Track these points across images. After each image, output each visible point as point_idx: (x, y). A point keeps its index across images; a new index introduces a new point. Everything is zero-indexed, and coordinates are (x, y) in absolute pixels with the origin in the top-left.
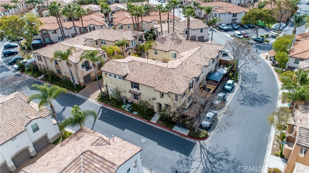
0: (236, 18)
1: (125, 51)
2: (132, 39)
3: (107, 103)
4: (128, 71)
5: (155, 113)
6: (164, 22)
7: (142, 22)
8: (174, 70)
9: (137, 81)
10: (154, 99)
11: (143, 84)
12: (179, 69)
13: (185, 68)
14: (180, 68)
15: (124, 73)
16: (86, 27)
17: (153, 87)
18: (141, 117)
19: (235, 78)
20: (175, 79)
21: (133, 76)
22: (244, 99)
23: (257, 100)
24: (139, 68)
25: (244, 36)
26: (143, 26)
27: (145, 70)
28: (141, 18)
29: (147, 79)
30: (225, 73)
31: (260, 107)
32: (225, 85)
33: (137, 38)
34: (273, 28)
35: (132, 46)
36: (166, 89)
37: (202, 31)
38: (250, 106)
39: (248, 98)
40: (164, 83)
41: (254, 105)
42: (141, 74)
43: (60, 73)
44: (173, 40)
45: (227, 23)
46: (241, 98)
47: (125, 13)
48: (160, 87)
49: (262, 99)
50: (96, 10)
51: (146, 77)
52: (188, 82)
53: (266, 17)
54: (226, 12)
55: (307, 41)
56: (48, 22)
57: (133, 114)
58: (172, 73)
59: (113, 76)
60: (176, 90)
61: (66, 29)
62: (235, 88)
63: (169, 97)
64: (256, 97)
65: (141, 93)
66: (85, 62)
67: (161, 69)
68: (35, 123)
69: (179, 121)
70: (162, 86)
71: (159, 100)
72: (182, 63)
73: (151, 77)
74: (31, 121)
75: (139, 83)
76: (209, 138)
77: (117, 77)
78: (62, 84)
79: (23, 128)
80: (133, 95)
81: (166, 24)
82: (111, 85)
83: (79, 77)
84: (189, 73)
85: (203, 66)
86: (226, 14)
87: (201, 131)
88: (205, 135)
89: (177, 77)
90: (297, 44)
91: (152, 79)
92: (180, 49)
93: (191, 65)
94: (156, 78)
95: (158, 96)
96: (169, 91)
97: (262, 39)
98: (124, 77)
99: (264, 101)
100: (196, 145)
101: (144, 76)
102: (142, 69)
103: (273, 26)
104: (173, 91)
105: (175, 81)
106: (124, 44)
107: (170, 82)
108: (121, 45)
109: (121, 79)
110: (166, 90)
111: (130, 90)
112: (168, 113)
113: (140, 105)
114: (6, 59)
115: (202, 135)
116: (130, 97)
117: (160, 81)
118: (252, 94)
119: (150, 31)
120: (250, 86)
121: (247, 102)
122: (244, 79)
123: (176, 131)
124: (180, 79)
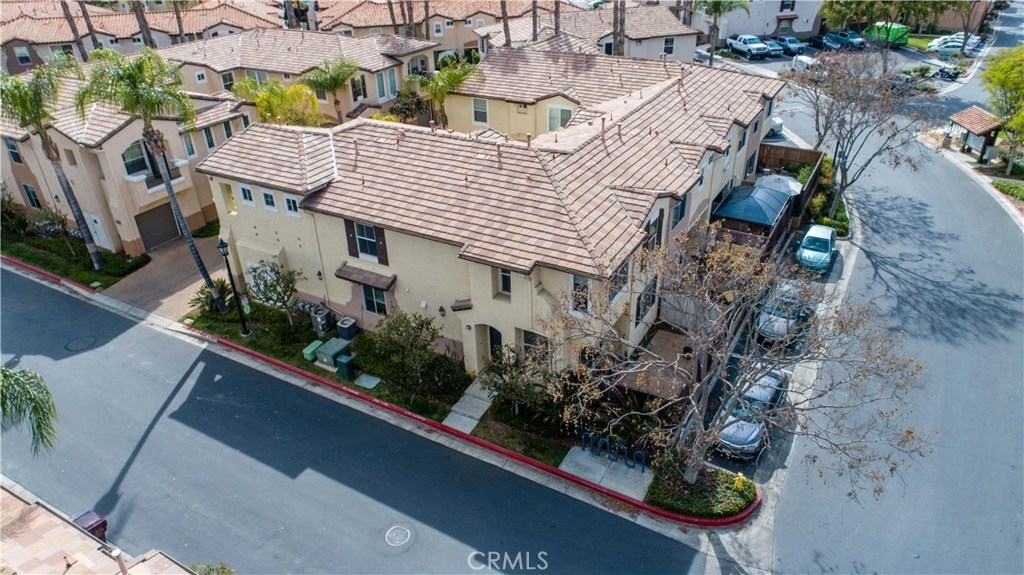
0: (793, 13)
1: (346, 115)
2: (381, 64)
3: (233, 335)
4: (335, 169)
5: (468, 380)
6: (518, 17)
7: (427, 18)
8: (562, 158)
9: (374, 213)
10: (463, 306)
11: (403, 227)
12: (588, 157)
13: (617, 153)
14: (595, 152)
15: (309, 181)
16: (199, 34)
17: (457, 239)
18: (398, 403)
19: (835, 218)
20: (572, 198)
21: (355, 195)
22: (899, 309)
23: (962, 313)
24: (388, 157)
26: (435, 35)
27: (416, 163)
29: (423, 203)
30: (793, 194)
31: (984, 343)
32: (795, 247)
33: (402, 63)
34: (933, 49)
35: (382, 94)
36: (523, 247)
37: (669, 45)
38: (938, 341)
39: (917, 301)
40: (511, 221)
41: (955, 334)
42: (397, 184)
43: (37, 201)
45: (761, 32)
46: (885, 305)
48: (494, 240)
49: (985, 308)
51: (420, 195)
52: (636, 215)
56: (40, 15)
57: (357, 388)
58: (555, 171)
59: (258, 194)
60: (580, 252)
61: (117, 41)
62: (842, 260)
63: (542, 291)
64: (952, 299)
65: (394, 279)
67: (500, 155)
69: (602, 424)
70: (502, 234)
71: (489, 310)
72: (604, 132)
73: (447, 194)
75: (385, 222)
76: (766, 518)
77: (281, 199)
78: (41, 251)
80: (361, 289)
81: (526, 23)
82: (252, 247)
83: (116, 217)
84: (638, 176)
85: (702, 149)
87: (716, 473)
88: (741, 494)
89: (579, 192)
91: (452, 202)
93: (644, 142)
94: (472, 199)
95: (480, 287)
96: (539, 258)
98: (312, 200)
99: (997, 317)
100: (697, 560)
101: (408, 193)
102: (405, 160)
103: (936, 43)
104: (562, 256)
105: (569, 208)
106: (344, 80)
107: (543, 213)
109: (296, 209)
110: (523, 254)
111: (345, 264)
112: (539, 379)
113: (391, 341)
115: (725, 502)
116: (348, 304)
117: (493, 210)
118: (930, 287)
119: (461, 54)
120: (908, 250)
121: (917, 321)
122: (876, 223)
123: (583, 475)
124: (597, 201)
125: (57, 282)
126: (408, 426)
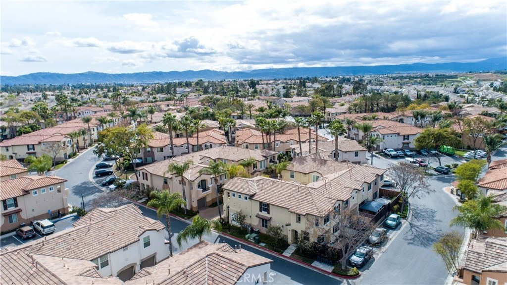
0: (409, 141)
1: (251, 174)
2: (262, 159)
3: (226, 232)
4: (257, 190)
5: (289, 245)
6: (304, 142)
7: (275, 140)
8: (314, 190)
9: (267, 200)
10: (288, 225)
11: (275, 204)
12: (321, 190)
13: (329, 189)
14: (323, 189)
15: (251, 192)
16: (201, 145)
17: (288, 207)
18: (271, 249)
19: (402, 213)
20: (316, 199)
21: (263, 196)
22: (414, 239)
23: (432, 241)
24: (270, 187)
25: (420, 165)
26: (276, 146)
27: (278, 189)
28: (273, 136)
29: (280, 199)
30: (386, 204)
32: (386, 219)
33: (268, 159)
34: (465, 156)
35: (261, 168)
37: (357, 154)
38: (421, 247)
39: (420, 237)
40: (301, 204)
41: (427, 245)
42: (272, 194)
44: (314, 160)
45: (396, 148)
46: (410, 237)
47: (253, 131)
48: (296, 208)
50: (213, 126)
51: (279, 197)
52: (332, 204)
53: (448, 138)
54: (393, 133)
55: (505, 169)
57: (260, 246)
58: (312, 193)
59: (237, 195)
60: (317, 211)
61: (176, 146)
62: (401, 225)
63: (308, 221)
64: (431, 237)
65: (271, 218)
66: (202, 181)
67: (299, 188)
68: (148, 235)
70: (299, 207)
71: (295, 226)
72: (326, 184)
73: (285, 197)
74: (145, 231)
75: (270, 203)
76: (361, 278)
77: (243, 197)
79: (136, 238)
80: (261, 220)
81: (307, 144)
82: (233, 209)
83: (193, 200)
84: (334, 195)
85: (353, 189)
86: (394, 136)
87: (350, 268)
88: (355, 273)
89: (318, 198)
90: (490, 172)
91: (287, 199)
92: (325, 170)
93: (337, 187)
94: (291, 198)
95: (293, 219)
96: (307, 212)
97: (446, 169)
98: (251, 197)
101: (276, 196)
102: (275, 188)
103: (466, 154)
104: (313, 212)
105: (315, 201)
106: (251, 164)
107: (309, 202)
108: (247, 165)
109: (247, 199)
110: (303, 211)
111: (258, 214)
114: (98, 179)
115: (351, 273)
116: (257, 225)
117: (297, 201)
118: (426, 233)
119: (285, 153)
120: (424, 224)
121: (418, 242)
122: (417, 216)
123: (317, 266)
124: (322, 200)
125: (175, 217)
126: (273, 254)
